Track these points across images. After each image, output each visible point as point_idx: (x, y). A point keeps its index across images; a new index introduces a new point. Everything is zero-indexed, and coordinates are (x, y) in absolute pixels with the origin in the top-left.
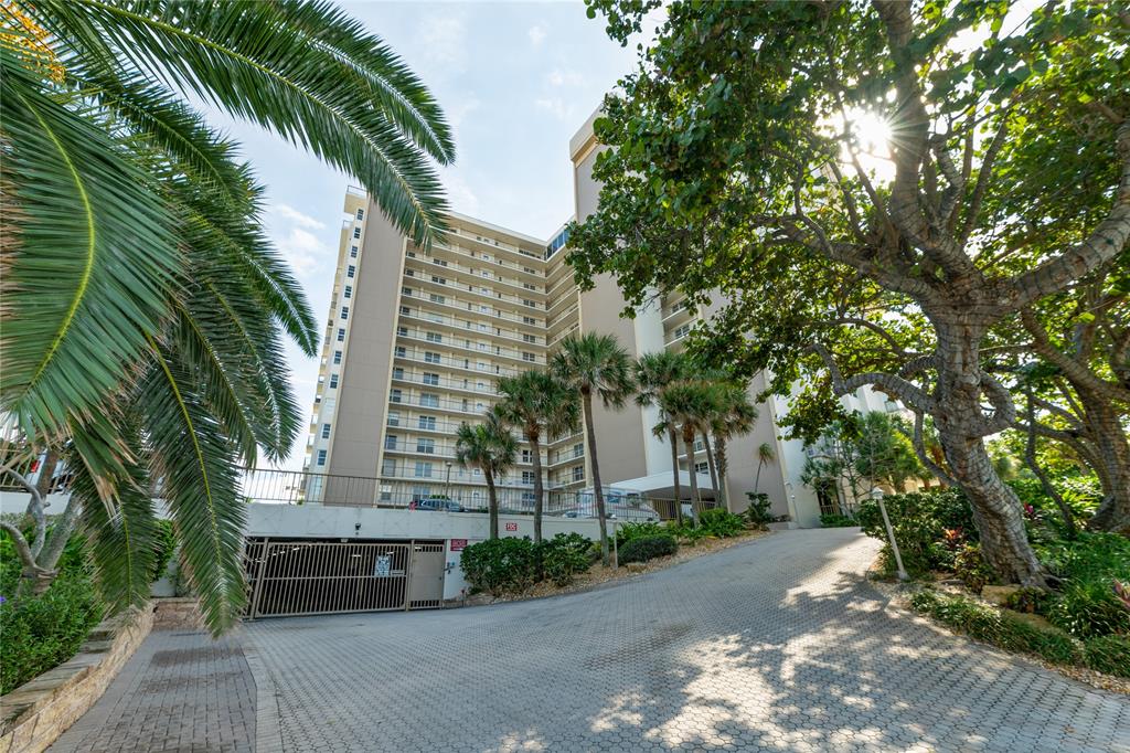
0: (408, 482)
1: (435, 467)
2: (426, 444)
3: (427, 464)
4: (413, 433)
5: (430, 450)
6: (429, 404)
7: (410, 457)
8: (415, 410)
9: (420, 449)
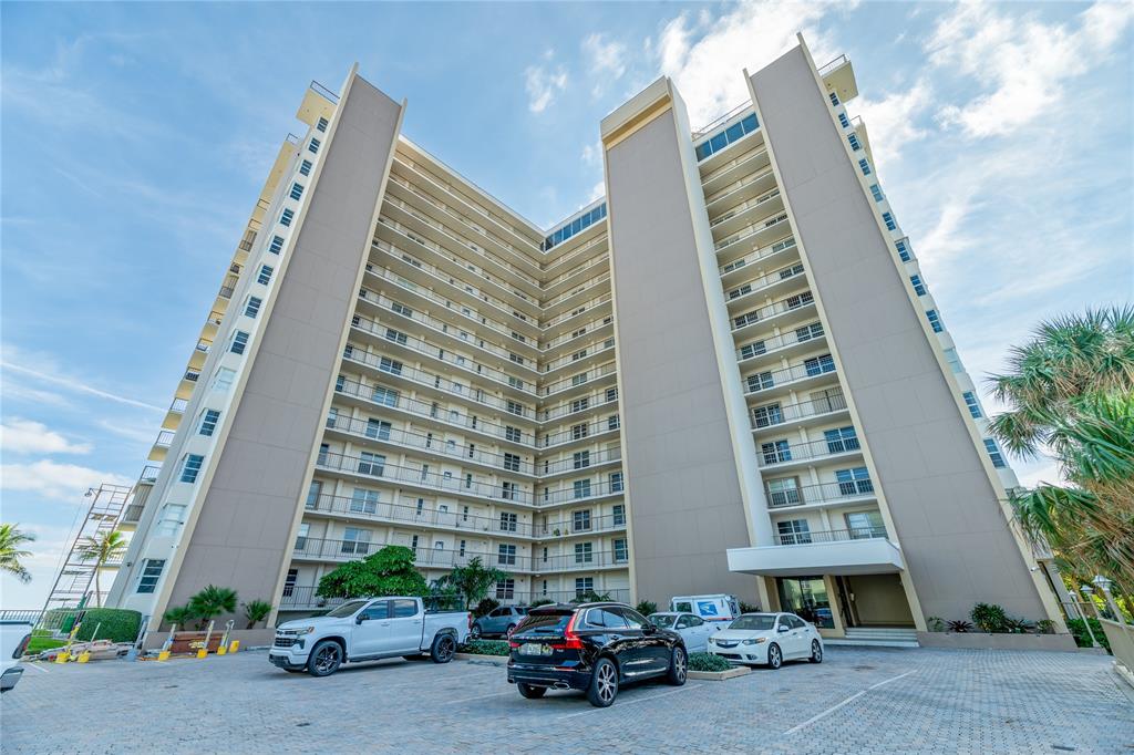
0: (339, 521)
1: (384, 498)
2: (373, 461)
3: (370, 492)
4: (357, 442)
5: (378, 471)
6: (384, 402)
7: (348, 480)
8: (364, 407)
9: (364, 468)
